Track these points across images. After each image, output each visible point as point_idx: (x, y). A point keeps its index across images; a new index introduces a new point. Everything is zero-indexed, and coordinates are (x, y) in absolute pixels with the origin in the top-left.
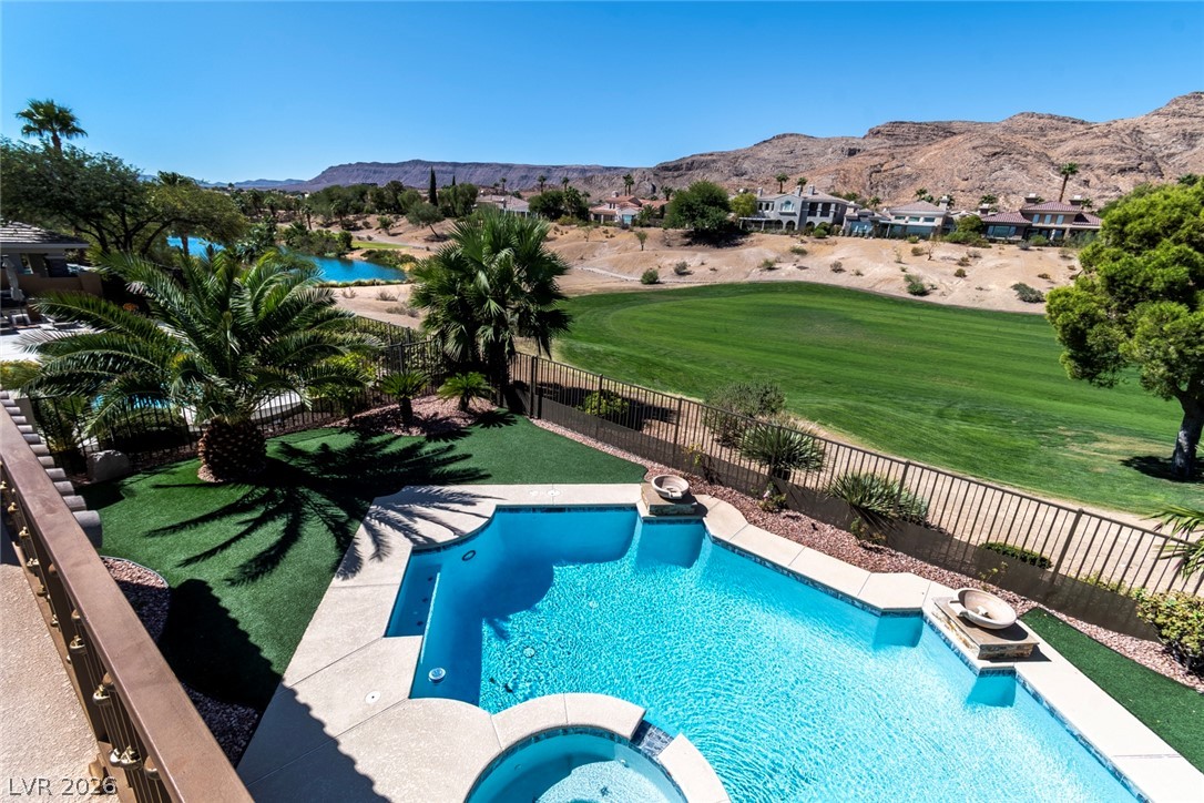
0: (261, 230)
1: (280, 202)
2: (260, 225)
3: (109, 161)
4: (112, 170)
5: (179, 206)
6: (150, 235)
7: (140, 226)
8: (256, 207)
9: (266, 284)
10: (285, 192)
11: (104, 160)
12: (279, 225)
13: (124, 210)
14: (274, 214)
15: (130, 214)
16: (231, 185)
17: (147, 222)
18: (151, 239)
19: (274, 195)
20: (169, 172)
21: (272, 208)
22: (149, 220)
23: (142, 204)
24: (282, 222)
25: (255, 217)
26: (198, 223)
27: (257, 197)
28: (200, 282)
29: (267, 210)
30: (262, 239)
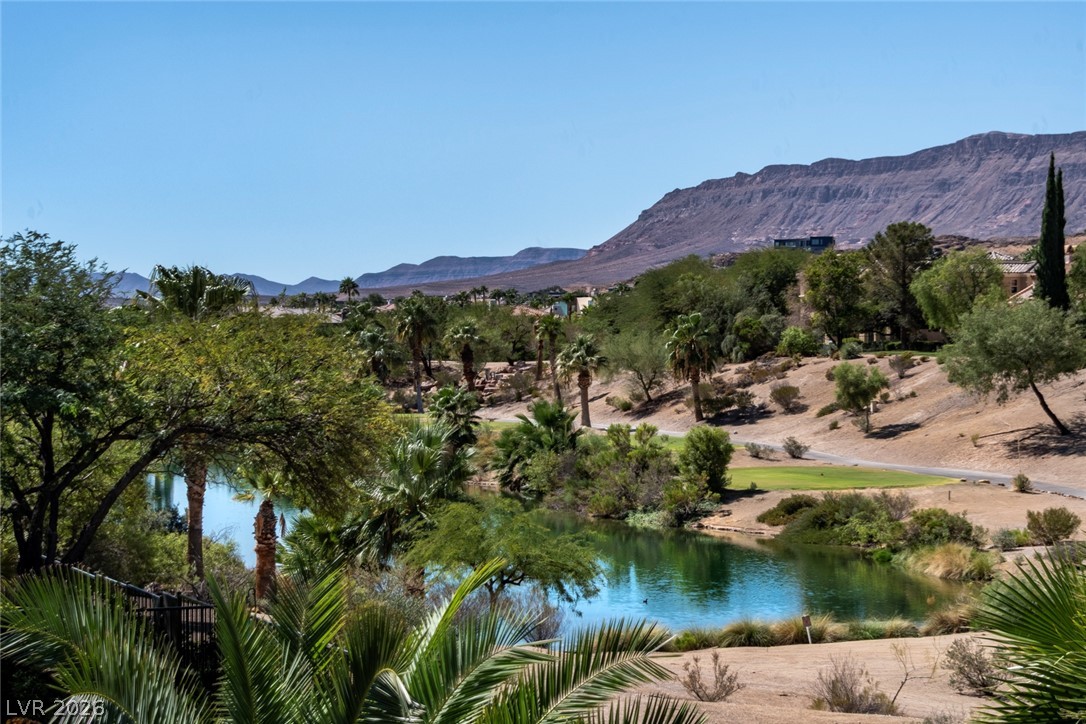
0: (430, 441)
1: (493, 335)
2: (426, 420)
3: (39, 257)
4: (43, 285)
5: (207, 384)
6: (109, 482)
7: (89, 453)
8: (418, 356)
9: (469, 690)
10: (511, 297)
11: (26, 252)
12: (483, 413)
13: (54, 408)
14: (471, 375)
15: (68, 418)
16: (349, 286)
17: (108, 441)
18: (110, 498)
19: (480, 311)
20: (184, 266)
21: (467, 356)
22: (116, 433)
23: (104, 384)
24: (493, 403)
25: (409, 392)
26: (251, 438)
27: (425, 323)
28: (263, 681)
29: (454, 364)
30: (428, 474)
